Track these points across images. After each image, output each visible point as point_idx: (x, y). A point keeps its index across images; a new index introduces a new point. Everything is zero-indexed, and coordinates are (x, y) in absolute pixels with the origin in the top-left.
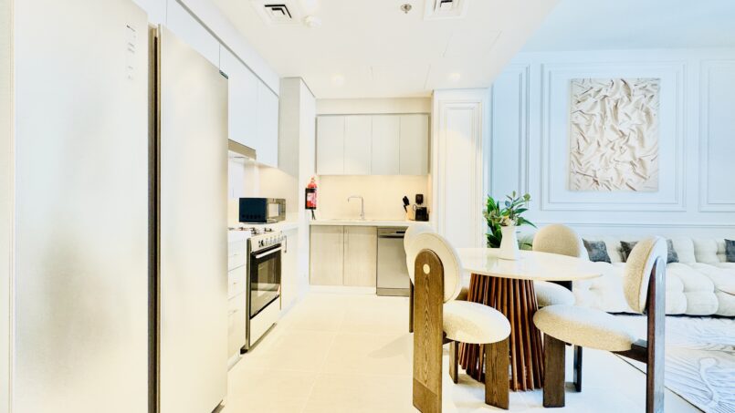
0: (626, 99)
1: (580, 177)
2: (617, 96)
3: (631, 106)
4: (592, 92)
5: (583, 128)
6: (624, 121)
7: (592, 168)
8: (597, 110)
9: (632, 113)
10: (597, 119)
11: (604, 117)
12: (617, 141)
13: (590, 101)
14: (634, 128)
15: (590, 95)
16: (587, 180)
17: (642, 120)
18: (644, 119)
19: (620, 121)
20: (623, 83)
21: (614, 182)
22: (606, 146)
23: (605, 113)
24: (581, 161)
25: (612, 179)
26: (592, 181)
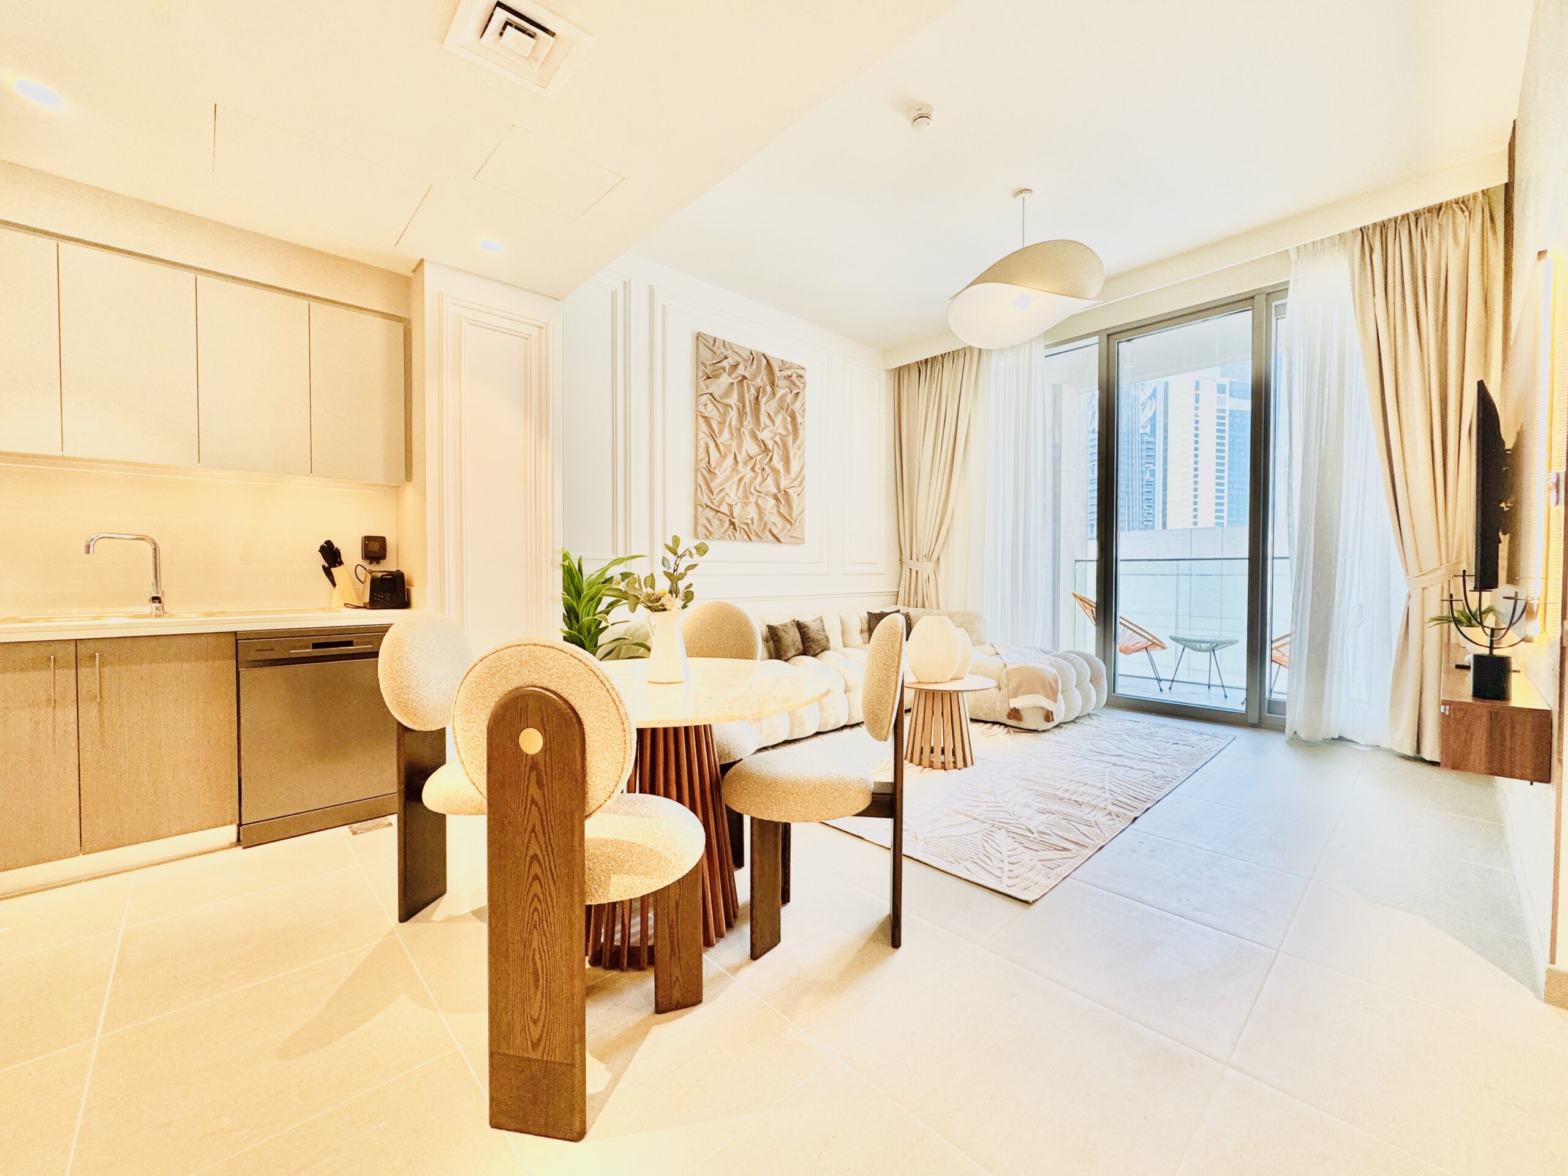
0: (769, 389)
1: (711, 514)
2: (758, 382)
3: (774, 403)
4: (725, 363)
5: (714, 425)
6: (766, 427)
7: (728, 500)
8: (733, 399)
9: (776, 414)
10: (733, 414)
11: (741, 414)
12: (759, 458)
13: (725, 380)
14: (778, 439)
15: (724, 369)
16: (721, 520)
17: (786, 429)
18: (790, 427)
19: (762, 425)
20: (764, 362)
21: (754, 527)
22: (745, 463)
23: (744, 407)
24: (712, 485)
25: (752, 519)
26: (727, 523)
